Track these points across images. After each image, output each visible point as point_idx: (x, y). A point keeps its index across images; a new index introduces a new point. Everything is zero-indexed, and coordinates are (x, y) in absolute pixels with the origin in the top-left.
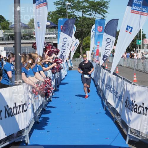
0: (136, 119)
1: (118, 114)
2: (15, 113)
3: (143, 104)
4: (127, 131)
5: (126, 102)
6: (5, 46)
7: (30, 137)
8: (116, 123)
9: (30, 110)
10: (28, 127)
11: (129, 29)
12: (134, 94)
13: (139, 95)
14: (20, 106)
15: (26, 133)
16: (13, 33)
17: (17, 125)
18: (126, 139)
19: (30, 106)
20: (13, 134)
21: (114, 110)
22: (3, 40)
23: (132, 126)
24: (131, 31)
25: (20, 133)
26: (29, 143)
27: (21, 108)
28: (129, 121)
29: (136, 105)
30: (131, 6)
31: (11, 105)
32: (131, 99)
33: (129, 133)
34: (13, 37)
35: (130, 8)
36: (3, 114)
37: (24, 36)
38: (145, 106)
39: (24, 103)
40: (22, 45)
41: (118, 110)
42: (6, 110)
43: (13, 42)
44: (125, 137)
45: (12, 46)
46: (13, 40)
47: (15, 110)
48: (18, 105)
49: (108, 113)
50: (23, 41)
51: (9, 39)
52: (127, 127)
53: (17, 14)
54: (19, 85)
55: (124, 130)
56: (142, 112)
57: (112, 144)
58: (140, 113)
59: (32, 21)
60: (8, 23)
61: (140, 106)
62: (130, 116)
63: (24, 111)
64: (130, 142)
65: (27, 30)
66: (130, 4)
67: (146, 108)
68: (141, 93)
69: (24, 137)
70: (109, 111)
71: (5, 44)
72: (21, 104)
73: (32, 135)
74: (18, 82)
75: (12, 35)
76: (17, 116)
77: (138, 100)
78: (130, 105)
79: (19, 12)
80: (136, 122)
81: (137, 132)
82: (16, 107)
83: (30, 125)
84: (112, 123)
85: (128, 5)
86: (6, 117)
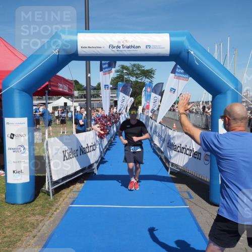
0: (176, 155)
1: (162, 152)
2: (87, 151)
3: (181, 145)
4: (169, 165)
5: (168, 143)
6: (79, 102)
7: (97, 169)
8: (161, 159)
9: (98, 150)
10: (96, 162)
11: (173, 90)
12: (174, 137)
13: (178, 138)
14: (91, 146)
15: (95, 166)
16: (85, 93)
17: (89, 160)
18: (168, 171)
19: (98, 146)
20: (85, 168)
21: (159, 149)
22: (78, 98)
23: (172, 161)
24: (174, 92)
25: (91, 166)
26: (97, 174)
27: (92, 147)
28: (171, 157)
29: (176, 146)
30: (175, 73)
31: (84, 146)
32: (172, 141)
33: (170, 166)
34: (85, 96)
35: (174, 75)
36: (79, 152)
37: (93, 95)
38: (182, 146)
39: (93, 144)
40: (92, 102)
41: (162, 149)
42: (81, 149)
43: (85, 100)
44: (167, 169)
45: (84, 102)
46: (85, 98)
47: (87, 149)
48: (89, 146)
49: (155, 152)
50: (92, 99)
51: (82, 98)
52: (169, 162)
53: (88, 80)
54: (89, 131)
55: (167, 164)
56: (180, 151)
57: (159, 175)
58: (179, 152)
59: (99, 84)
60: (82, 86)
61: (179, 147)
62: (171, 154)
63: (94, 150)
64: (171, 173)
65: (95, 91)
66: (173, 71)
67: (183, 148)
68: (179, 137)
69: (94, 169)
70: (156, 150)
71: (79, 101)
72: (91, 145)
73: (100, 167)
74: (89, 129)
75: (84, 95)
76: (89, 154)
77: (177, 142)
78: (171, 146)
79: (90, 78)
80: (176, 158)
81: (177, 166)
82: (88, 147)
83: (98, 160)
84: (158, 159)
85: (172, 73)
86: (81, 155)
